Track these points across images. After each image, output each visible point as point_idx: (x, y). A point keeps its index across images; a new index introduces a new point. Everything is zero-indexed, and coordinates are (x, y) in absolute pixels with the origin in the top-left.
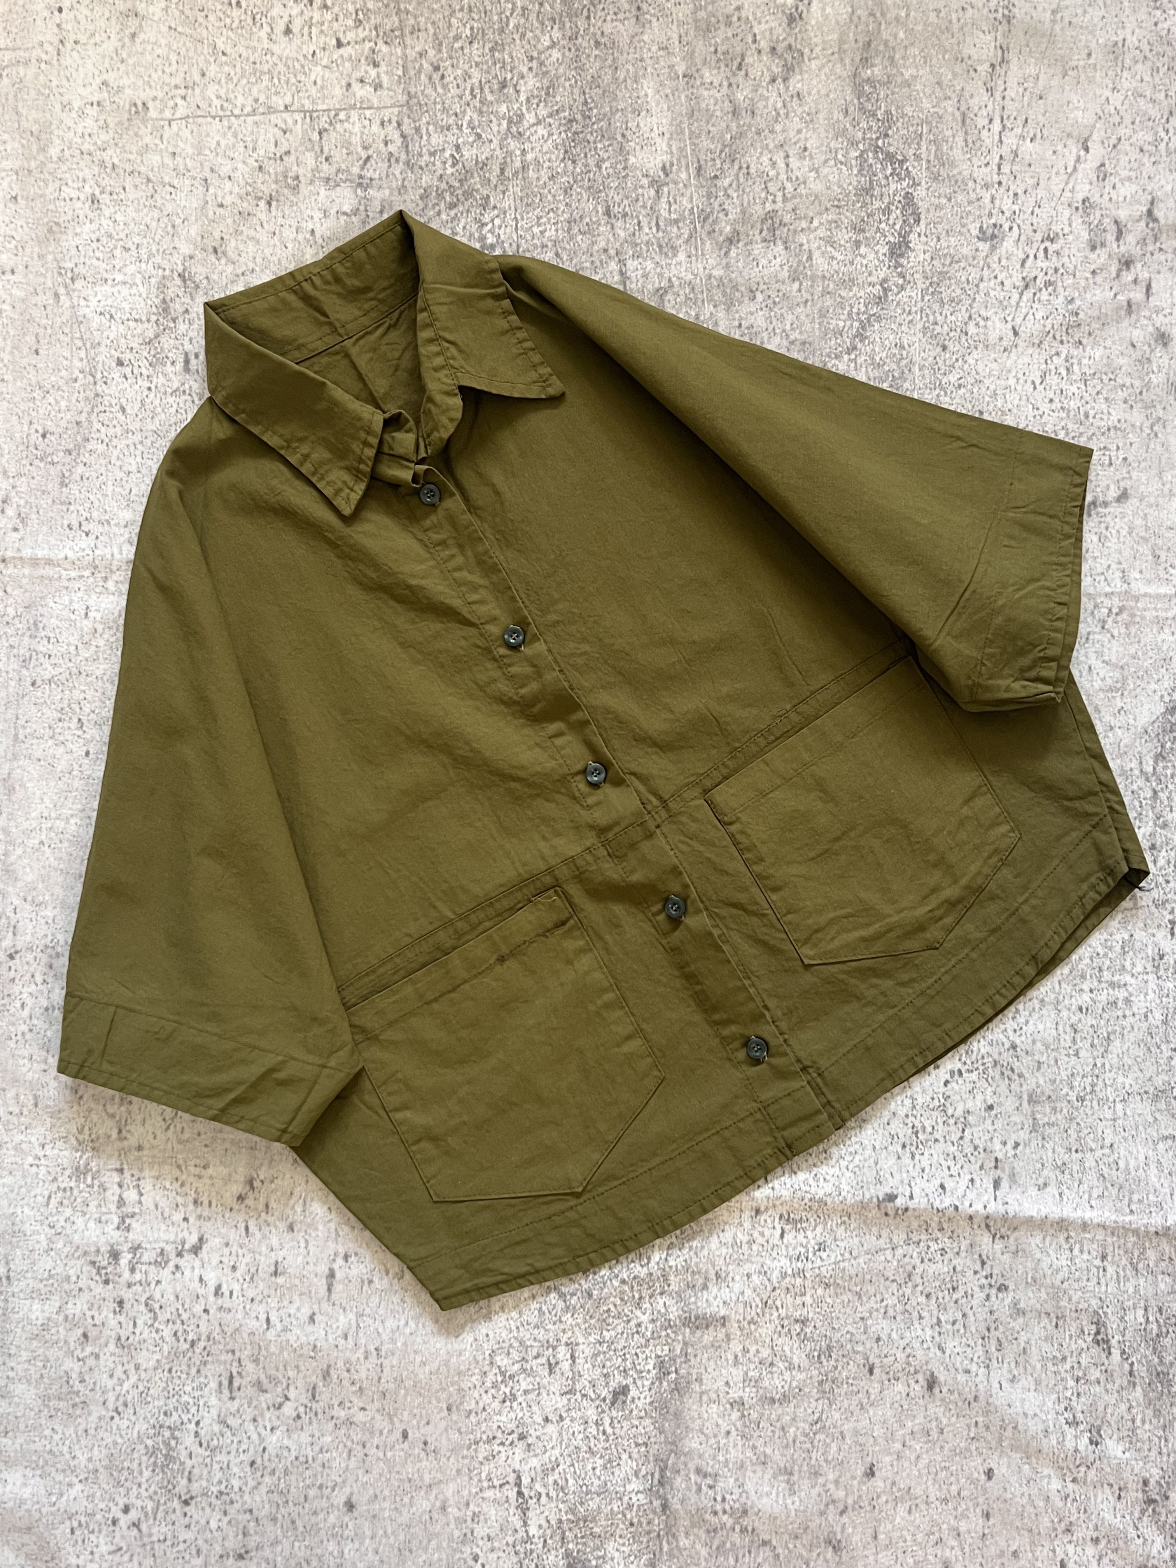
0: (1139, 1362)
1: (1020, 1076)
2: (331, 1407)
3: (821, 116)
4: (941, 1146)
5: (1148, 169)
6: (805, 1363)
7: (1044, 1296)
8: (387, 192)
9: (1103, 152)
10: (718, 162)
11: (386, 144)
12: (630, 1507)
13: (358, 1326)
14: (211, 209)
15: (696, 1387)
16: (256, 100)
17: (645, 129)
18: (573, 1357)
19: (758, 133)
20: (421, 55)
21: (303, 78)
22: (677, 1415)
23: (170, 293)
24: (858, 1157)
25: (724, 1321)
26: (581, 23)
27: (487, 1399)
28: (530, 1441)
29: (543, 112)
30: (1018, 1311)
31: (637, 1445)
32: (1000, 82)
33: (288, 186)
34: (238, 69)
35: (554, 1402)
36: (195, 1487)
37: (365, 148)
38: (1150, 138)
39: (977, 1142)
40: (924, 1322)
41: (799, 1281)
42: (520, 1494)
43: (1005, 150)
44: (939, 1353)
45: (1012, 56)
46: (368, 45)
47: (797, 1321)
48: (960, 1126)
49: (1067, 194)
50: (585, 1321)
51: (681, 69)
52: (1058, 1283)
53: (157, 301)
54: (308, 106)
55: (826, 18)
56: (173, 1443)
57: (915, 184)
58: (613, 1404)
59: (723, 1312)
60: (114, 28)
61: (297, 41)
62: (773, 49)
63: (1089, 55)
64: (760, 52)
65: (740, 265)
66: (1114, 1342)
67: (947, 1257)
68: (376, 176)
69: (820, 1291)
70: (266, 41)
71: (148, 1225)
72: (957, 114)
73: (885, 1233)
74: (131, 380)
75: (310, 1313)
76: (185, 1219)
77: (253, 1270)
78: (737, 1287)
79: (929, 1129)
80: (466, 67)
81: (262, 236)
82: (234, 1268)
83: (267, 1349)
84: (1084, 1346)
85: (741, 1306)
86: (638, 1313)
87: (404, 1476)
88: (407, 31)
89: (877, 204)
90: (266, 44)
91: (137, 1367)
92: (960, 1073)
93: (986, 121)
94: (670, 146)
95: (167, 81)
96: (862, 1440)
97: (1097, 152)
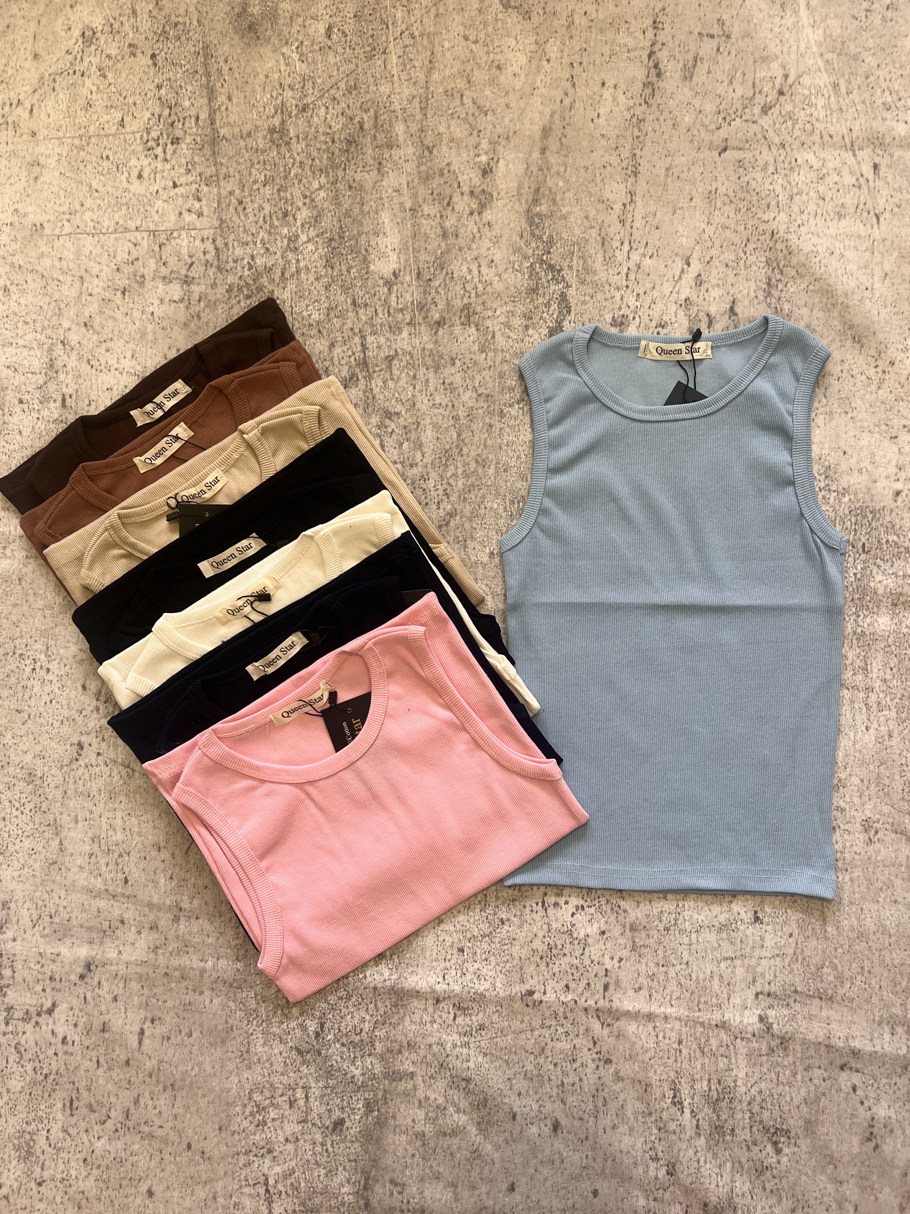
0: (704, 1118)
1: (625, 911)
2: (139, 1124)
3: (504, 238)
4: (567, 959)
5: (731, 278)
6: (468, 1109)
7: (637, 1068)
8: (203, 287)
9: (700, 266)
10: (432, 269)
11: (205, 254)
12: (343, 1204)
13: (159, 1069)
14: (84, 297)
15: (391, 1122)
16: (117, 223)
17: (382, 246)
18: (307, 1097)
19: (460, 250)
20: (230, 193)
21: (149, 208)
22: (378, 1141)
23: (55, 354)
24: (508, 965)
25: (412, 1075)
26: (340, 173)
27: (246, 1124)
28: (275, 1154)
29: (312, 233)
30: (618, 1078)
31: (349, 1161)
32: (630, 216)
33: (137, 282)
34: (106, 202)
35: (292, 1128)
36: (46, 1174)
37: (191, 257)
38: (733, 257)
39: (593, 957)
40: (552, 1083)
41: (465, 1051)
42: (267, 1191)
43: (632, 264)
44: (562, 1105)
45: (638, 199)
46: (195, 186)
47: (463, 1079)
48: (582, 946)
49: (674, 295)
50: (316, 1072)
51: (408, 205)
52: (647, 1060)
53: (47, 360)
54: (152, 227)
55: (509, 171)
56: (32, 1143)
57: (568, 286)
58: (333, 1131)
59: (411, 1069)
60: (24, 174)
61: (146, 183)
62: (472, 193)
63: (691, 199)
64: (462, 194)
65: (445, 341)
66: (686, 1104)
67: (569, 1038)
68: (197, 276)
69: (480, 1059)
70: (125, 182)
71: (18, 994)
72: (599, 238)
73: (527, 1018)
74: (27, 413)
75: (125, 1059)
76: (44, 990)
77: (88, 1027)
78: (422, 1053)
79: (560, 947)
80: (261, 202)
81: (118, 315)
82: (76, 1025)
83: (97, 1082)
84: (665, 1106)
85: (424, 1065)
86: (353, 1068)
87: (188, 1174)
88: (221, 177)
89: (541, 300)
90: (125, 184)
91: (8, 1091)
92: (583, 908)
93: (619, 244)
94: (399, 258)
95: (57, 209)
96: (507, 1165)
97: (695, 267)
